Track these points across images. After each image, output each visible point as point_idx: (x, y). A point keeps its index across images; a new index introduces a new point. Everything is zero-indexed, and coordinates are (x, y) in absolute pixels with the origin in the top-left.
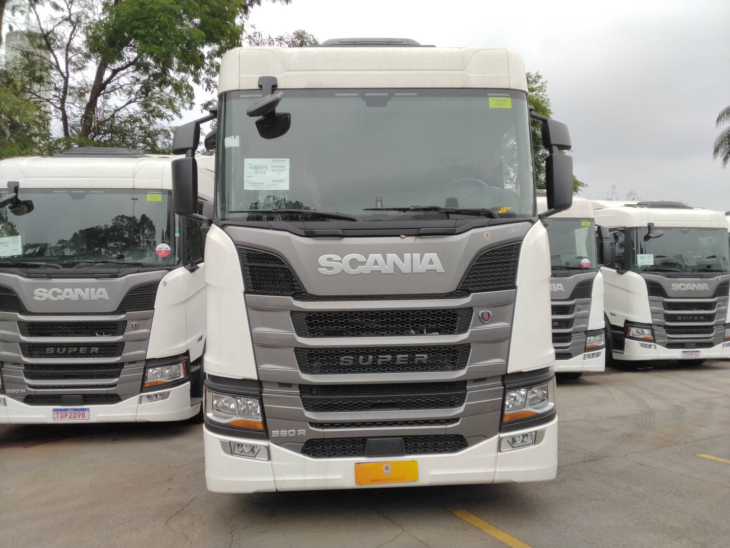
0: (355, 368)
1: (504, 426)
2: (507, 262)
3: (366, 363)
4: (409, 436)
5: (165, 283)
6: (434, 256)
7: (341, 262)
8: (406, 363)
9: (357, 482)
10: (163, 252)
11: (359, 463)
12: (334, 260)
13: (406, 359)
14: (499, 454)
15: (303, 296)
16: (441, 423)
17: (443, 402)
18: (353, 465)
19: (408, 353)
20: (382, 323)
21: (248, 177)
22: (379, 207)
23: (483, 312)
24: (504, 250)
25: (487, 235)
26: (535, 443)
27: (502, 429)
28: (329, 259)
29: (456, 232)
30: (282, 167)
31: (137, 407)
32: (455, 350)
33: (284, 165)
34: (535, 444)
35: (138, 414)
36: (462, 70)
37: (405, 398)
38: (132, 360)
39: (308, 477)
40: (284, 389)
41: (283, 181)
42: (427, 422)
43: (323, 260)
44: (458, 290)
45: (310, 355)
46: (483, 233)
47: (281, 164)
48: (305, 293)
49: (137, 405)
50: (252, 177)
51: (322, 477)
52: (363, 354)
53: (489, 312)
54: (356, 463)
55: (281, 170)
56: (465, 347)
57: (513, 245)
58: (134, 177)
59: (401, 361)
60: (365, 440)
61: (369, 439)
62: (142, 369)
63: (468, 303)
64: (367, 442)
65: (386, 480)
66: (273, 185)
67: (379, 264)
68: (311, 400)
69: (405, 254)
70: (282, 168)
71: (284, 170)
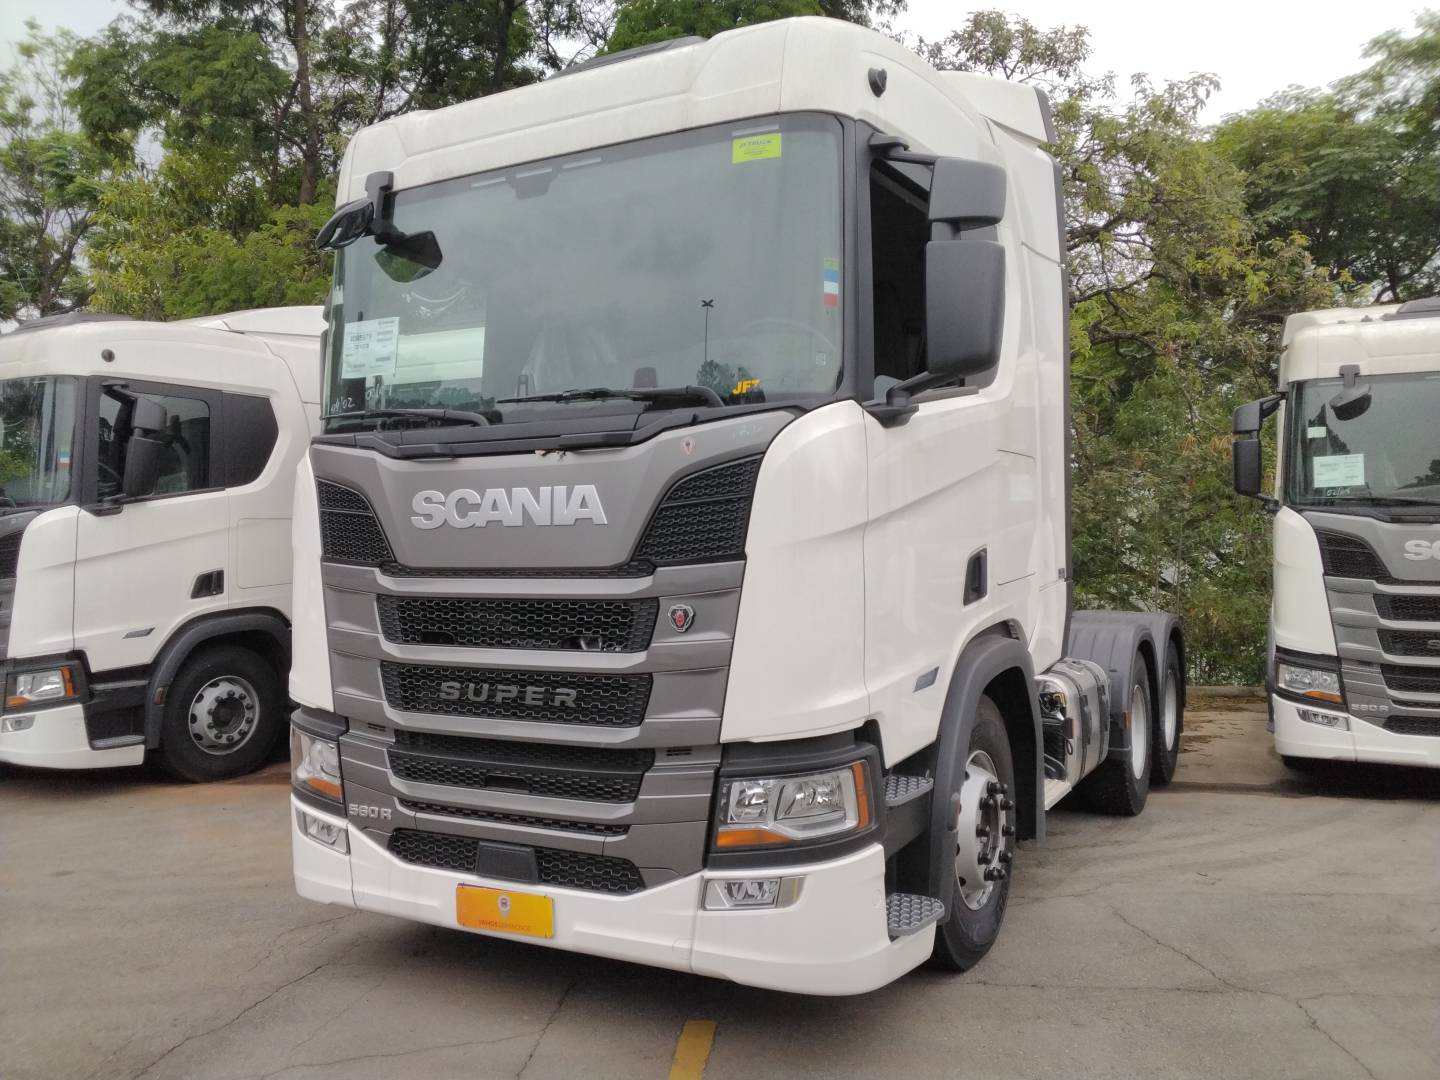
0: (462, 707)
1: (711, 855)
2: (729, 501)
3: (477, 699)
4: (546, 848)
6: (590, 491)
7: (443, 504)
8: (541, 703)
9: (460, 919)
11: (463, 884)
12: (435, 501)
13: (541, 696)
14: (701, 913)
15: (392, 567)
16: (599, 830)
17: (602, 789)
19: (546, 684)
20: (522, 623)
22: (523, 396)
23: (675, 607)
24: (721, 476)
25: (688, 444)
26: (775, 902)
27: (710, 861)
29: (632, 440)
32: (626, 685)
33: (389, 329)
34: (776, 907)
36: (684, 92)
37: (535, 773)
42: (574, 825)
44: (632, 560)
46: (680, 439)
48: (396, 561)
51: (411, 899)
53: (689, 608)
54: (459, 884)
56: (641, 678)
57: (740, 465)
59: (534, 699)
60: (477, 843)
61: (481, 843)
65: (504, 926)
67: (500, 508)
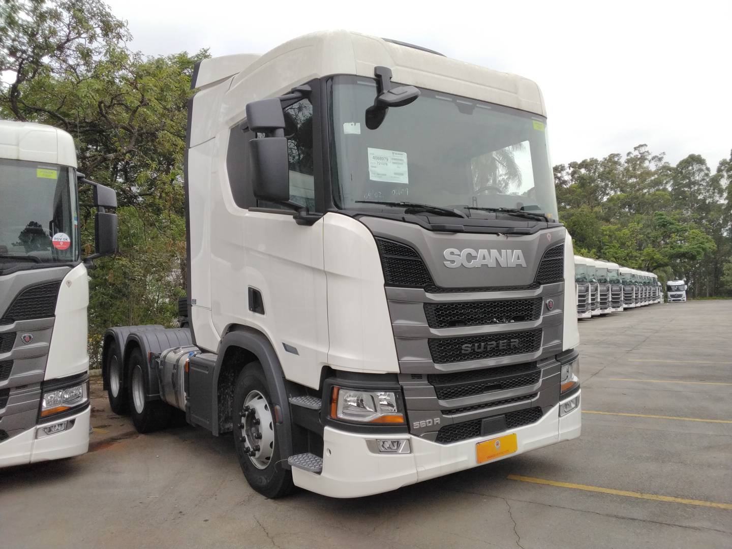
5: (69, 283)
10: (61, 244)
18: (474, 446)
21: (373, 167)
28: (452, 253)
30: (401, 160)
31: (33, 444)
35: (34, 452)
38: (22, 384)
39: (444, 464)
40: (415, 381)
41: (402, 174)
43: (446, 252)
45: (440, 345)
47: (399, 157)
49: (31, 442)
50: (375, 167)
52: (484, 341)
55: (400, 164)
58: (18, 145)
62: (37, 394)
63: (540, 294)
64: (483, 423)
66: (394, 177)
68: (442, 388)
69: (502, 250)
70: (400, 162)
71: (402, 164)
